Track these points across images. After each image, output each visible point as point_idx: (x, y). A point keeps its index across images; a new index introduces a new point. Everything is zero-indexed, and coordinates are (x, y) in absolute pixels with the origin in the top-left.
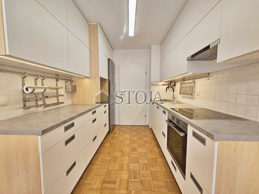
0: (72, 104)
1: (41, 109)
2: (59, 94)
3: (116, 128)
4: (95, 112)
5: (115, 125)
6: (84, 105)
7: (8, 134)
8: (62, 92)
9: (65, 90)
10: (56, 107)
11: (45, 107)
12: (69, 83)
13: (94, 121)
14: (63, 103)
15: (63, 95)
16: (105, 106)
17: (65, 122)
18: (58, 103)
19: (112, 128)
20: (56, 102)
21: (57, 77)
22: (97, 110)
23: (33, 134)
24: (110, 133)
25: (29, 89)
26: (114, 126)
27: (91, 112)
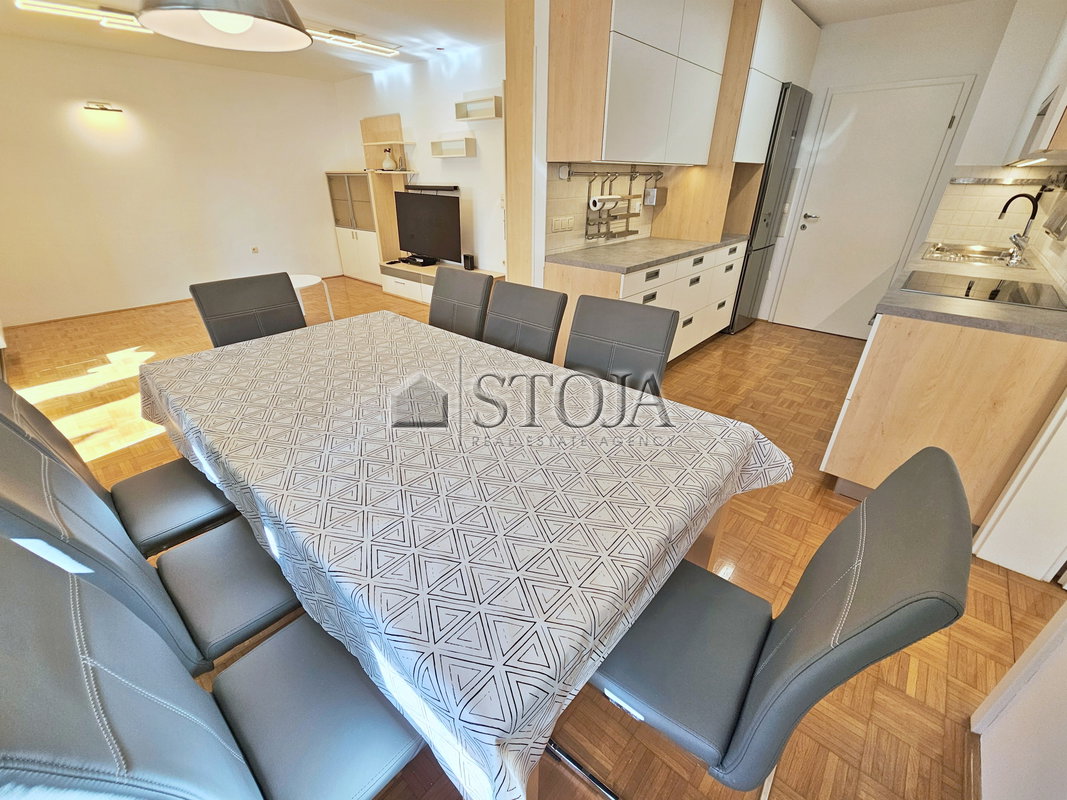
0: (650, 238)
1: (602, 241)
2: (631, 212)
3: (757, 328)
4: (701, 260)
5: (756, 320)
6: (678, 240)
7: (590, 268)
8: (637, 206)
9: (641, 203)
10: (622, 240)
11: (608, 239)
12: (652, 182)
13: (696, 281)
14: (636, 232)
15: (637, 215)
16: (733, 251)
17: (649, 265)
18: (628, 232)
19: (742, 323)
20: (624, 229)
21: (633, 171)
22: (707, 256)
23: (616, 271)
24: (729, 333)
25: (598, 204)
26: (752, 322)
27: (691, 260)
